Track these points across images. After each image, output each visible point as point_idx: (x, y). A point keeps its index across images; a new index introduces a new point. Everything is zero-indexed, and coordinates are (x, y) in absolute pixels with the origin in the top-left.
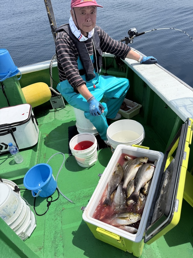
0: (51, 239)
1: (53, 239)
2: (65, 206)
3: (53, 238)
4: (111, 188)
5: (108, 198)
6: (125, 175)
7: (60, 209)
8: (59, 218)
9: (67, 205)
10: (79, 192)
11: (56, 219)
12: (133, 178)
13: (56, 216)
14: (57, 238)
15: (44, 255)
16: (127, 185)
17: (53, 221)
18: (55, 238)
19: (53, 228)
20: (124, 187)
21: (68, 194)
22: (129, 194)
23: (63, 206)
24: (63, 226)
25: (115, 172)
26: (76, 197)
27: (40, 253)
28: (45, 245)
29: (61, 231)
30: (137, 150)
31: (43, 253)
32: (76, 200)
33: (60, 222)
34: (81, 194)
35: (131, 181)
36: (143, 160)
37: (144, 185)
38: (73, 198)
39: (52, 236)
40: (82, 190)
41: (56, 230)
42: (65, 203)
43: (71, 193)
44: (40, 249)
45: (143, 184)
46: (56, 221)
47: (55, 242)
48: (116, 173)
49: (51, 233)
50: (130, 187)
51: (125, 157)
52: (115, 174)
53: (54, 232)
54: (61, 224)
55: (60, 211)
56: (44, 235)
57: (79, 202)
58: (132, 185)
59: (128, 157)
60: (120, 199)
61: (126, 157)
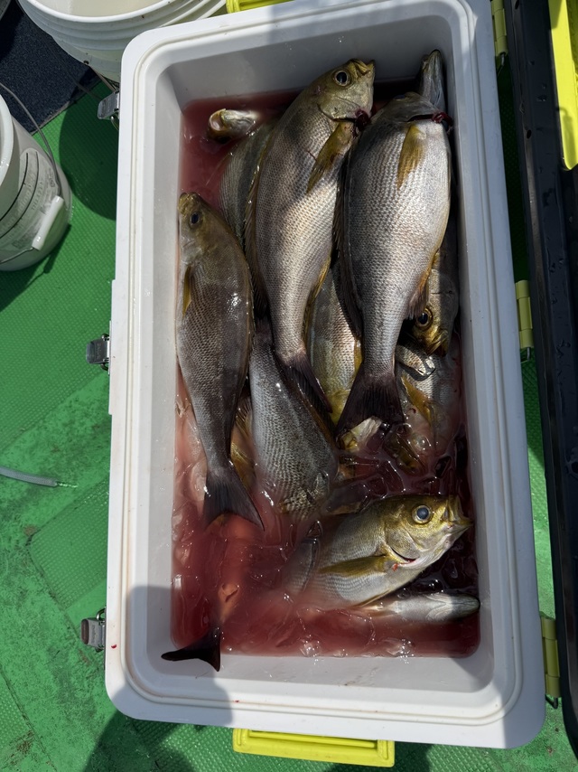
0: (49, 688)
1: (56, 688)
2: (31, 516)
3: (53, 685)
4: (211, 405)
5: (217, 472)
6: (263, 269)
7: (13, 542)
8: (31, 586)
9: (36, 504)
10: (63, 416)
11: (23, 594)
12: (325, 270)
13: (15, 579)
14: (73, 671)
15: (56, 765)
16: (306, 337)
17: (14, 611)
18: (62, 677)
19: (29, 640)
20: (287, 357)
21: (12, 449)
22: (338, 396)
23: (23, 519)
24: (71, 612)
25: (190, 279)
26: (56, 450)
27: (33, 762)
28: (37, 726)
29: (72, 637)
30: (273, 34)
31: (46, 759)
32: (69, 463)
33: (50, 601)
34: (72, 422)
35: (312, 293)
36: (341, 95)
37: (415, 296)
38: (46, 460)
39: (47, 676)
40: (72, 397)
41: (49, 642)
42: (24, 500)
43: (27, 436)
44: (25, 747)
45: (409, 298)
46: (28, 602)
47: (72, 695)
48: (203, 280)
49: (32, 666)
50: (330, 345)
51: (216, 127)
52: (196, 298)
53: (43, 655)
54: (56, 607)
55: (17, 548)
56: (8, 683)
57: (88, 466)
58: (338, 326)
59: (234, 115)
60: (294, 449)
61: (222, 122)
